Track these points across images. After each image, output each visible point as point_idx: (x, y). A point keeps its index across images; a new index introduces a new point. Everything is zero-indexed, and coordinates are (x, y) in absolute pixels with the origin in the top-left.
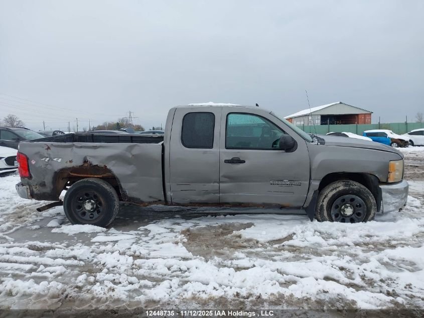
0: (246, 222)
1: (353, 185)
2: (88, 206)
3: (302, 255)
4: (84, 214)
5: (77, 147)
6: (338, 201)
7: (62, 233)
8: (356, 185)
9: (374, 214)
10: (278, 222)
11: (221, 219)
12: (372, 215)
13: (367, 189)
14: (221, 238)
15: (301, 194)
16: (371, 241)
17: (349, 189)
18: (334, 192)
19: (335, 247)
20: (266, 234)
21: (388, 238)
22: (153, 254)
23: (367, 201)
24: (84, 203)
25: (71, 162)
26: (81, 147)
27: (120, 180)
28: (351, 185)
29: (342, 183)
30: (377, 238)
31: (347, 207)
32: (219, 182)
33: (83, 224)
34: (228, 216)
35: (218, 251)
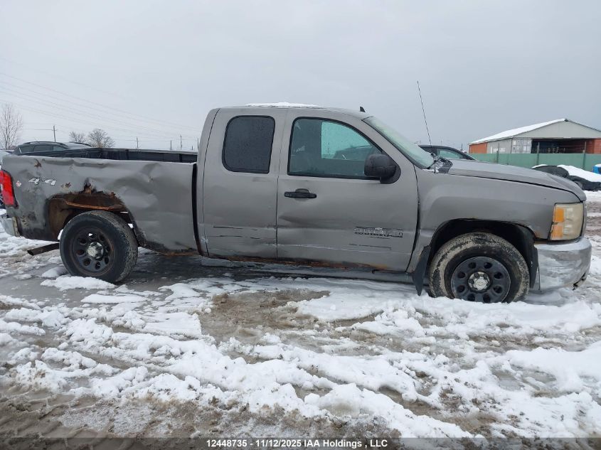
0: (319, 289)
1: (490, 242)
2: (92, 251)
3: (370, 348)
4: (88, 261)
5: (78, 165)
6: (464, 266)
7: (54, 287)
8: (496, 242)
9: (525, 290)
10: (368, 293)
11: (287, 283)
12: (520, 292)
13: (514, 249)
14: (267, 311)
15: (402, 251)
16: (500, 334)
17: (483, 248)
18: (458, 250)
19: (432, 340)
20: (336, 310)
21: (532, 332)
22: (149, 327)
23: (513, 268)
24: (87, 247)
25: (68, 185)
26: (83, 165)
27: (134, 216)
28: (486, 240)
29: (472, 237)
30: (515, 331)
31: (478, 277)
32: (276, 227)
33: (85, 276)
34: (299, 279)
35: (247, 329)
